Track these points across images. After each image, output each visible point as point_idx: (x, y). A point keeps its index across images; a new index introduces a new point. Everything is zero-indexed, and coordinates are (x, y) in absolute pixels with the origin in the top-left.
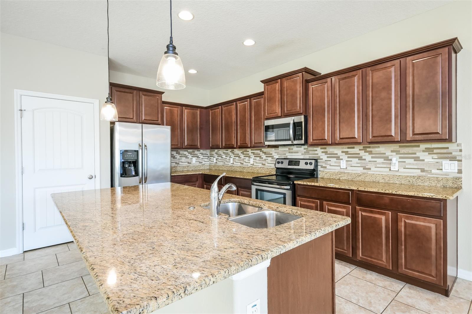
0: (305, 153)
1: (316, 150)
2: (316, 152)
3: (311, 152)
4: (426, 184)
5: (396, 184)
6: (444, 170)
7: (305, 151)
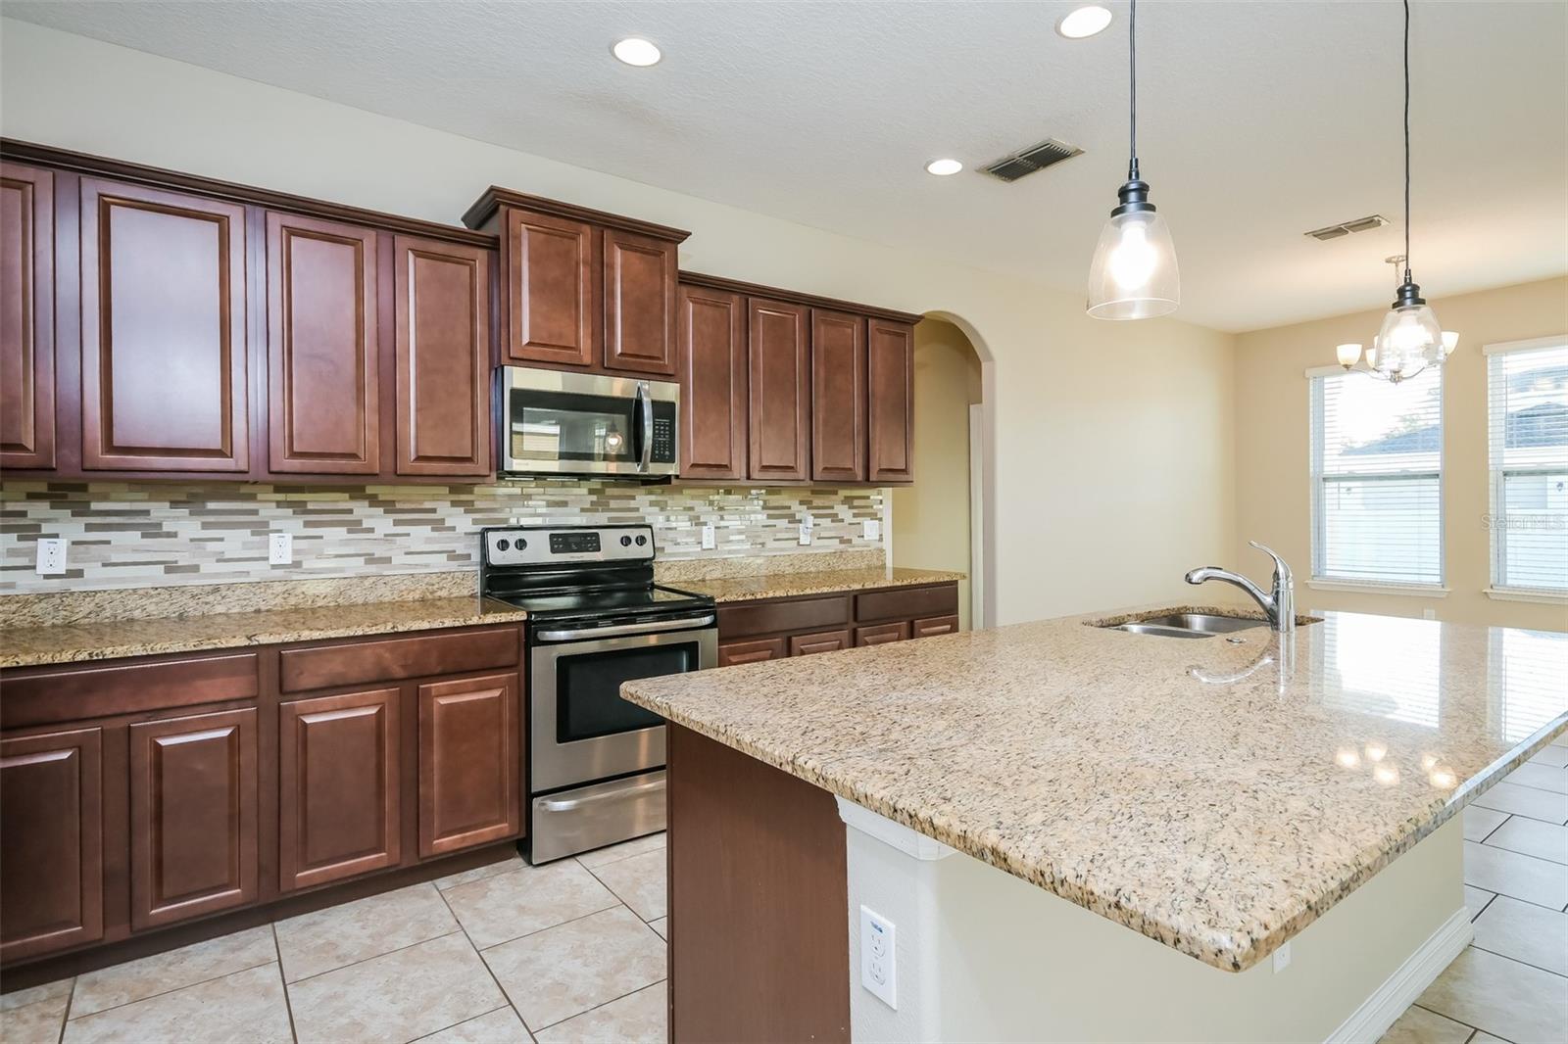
0: (594, 508)
1: (633, 498)
2: (633, 504)
3: (613, 504)
4: (849, 567)
5: (811, 572)
6: (866, 538)
7: (594, 498)
